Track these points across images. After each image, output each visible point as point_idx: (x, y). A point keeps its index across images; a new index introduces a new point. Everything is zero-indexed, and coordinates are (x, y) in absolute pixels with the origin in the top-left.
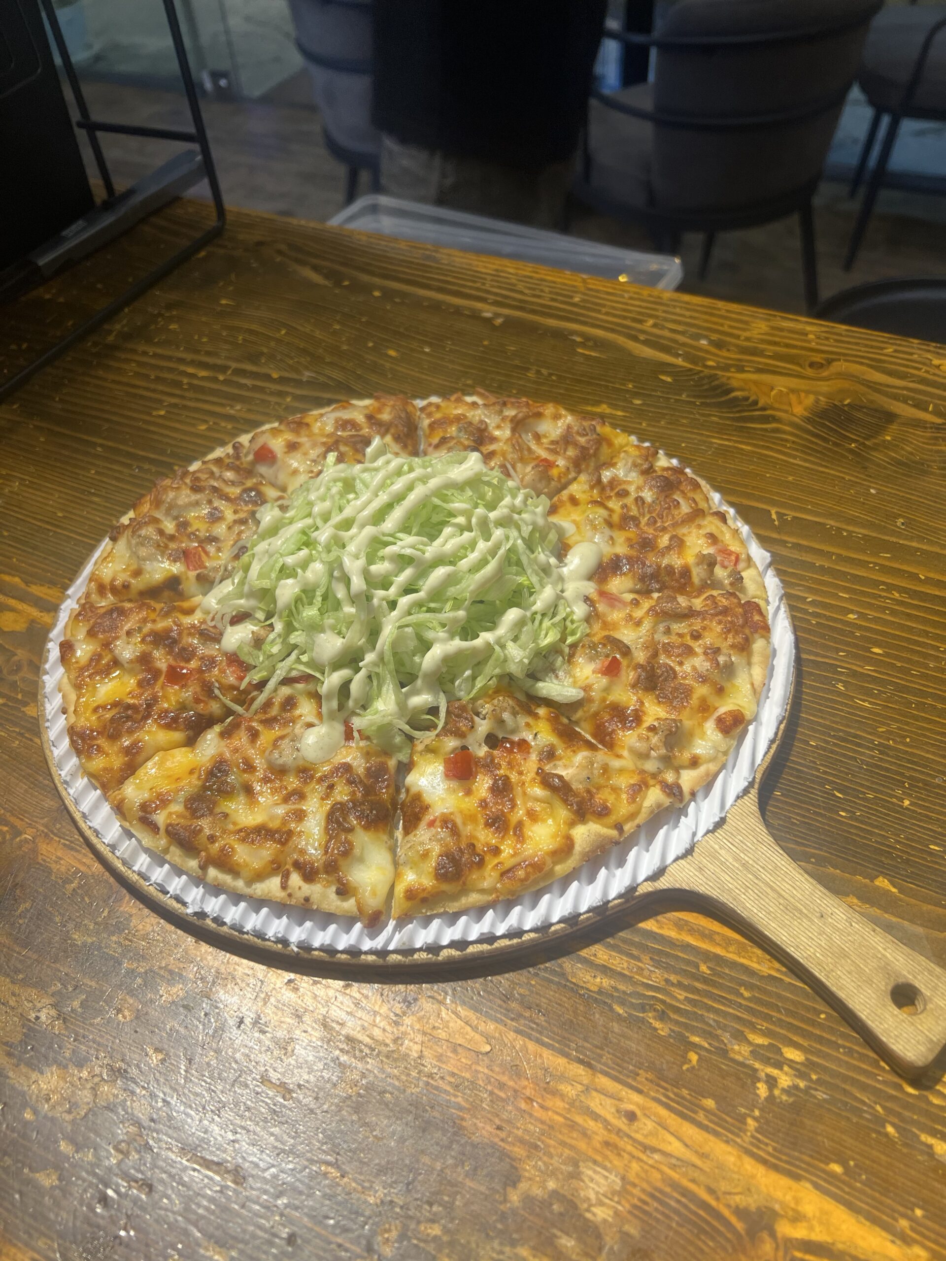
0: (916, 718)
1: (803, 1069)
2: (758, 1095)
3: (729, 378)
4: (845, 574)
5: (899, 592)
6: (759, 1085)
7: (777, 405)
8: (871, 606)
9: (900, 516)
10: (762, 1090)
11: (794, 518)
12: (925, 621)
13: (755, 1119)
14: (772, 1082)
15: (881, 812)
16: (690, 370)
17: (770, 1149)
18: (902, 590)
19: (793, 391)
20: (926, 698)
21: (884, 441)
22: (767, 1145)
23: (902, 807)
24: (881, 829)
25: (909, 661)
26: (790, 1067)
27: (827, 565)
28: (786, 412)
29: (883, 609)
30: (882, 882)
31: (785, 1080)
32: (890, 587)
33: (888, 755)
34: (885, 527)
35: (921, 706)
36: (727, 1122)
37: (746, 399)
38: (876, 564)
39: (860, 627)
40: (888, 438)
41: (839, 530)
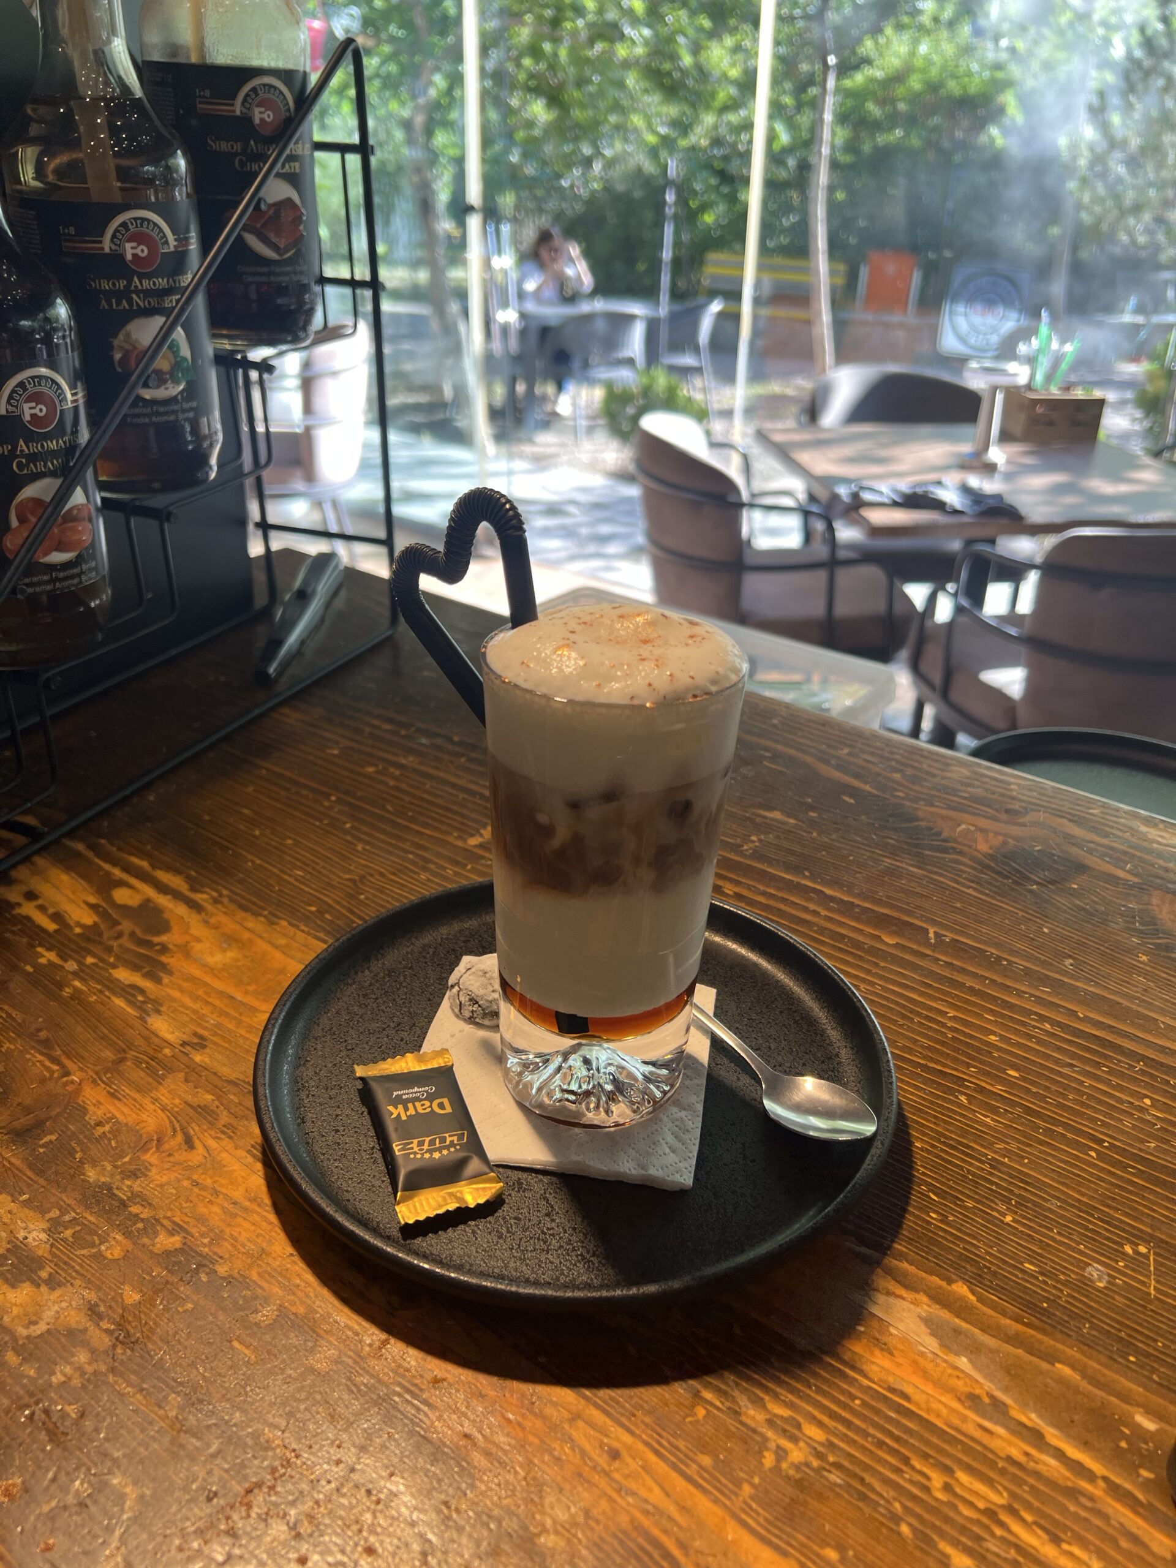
0: (1042, 1143)
1: (820, 1449)
2: (762, 1464)
3: (916, 809)
4: (995, 998)
5: (1052, 1025)
6: (766, 1454)
7: (960, 840)
8: (1017, 1032)
9: (1070, 957)
10: (769, 1460)
11: (953, 940)
12: (1074, 1055)
13: (752, 1485)
14: (781, 1454)
15: (977, 1222)
16: (877, 796)
17: (762, 1520)
18: (1054, 1023)
19: (982, 830)
20: (1057, 1126)
21: (1071, 888)
22: (758, 1514)
23: (1002, 1222)
24: (974, 1238)
25: (1047, 1089)
26: (808, 1444)
27: (977, 987)
28: (970, 847)
29: (1030, 1037)
30: (961, 1289)
31: (797, 1454)
32: (1042, 1018)
33: (1000, 1171)
34: (1051, 964)
35: (1049, 1132)
36: (719, 1481)
37: (930, 829)
38: (1032, 995)
39: (999, 1049)
40: (1075, 886)
41: (999, 959)
